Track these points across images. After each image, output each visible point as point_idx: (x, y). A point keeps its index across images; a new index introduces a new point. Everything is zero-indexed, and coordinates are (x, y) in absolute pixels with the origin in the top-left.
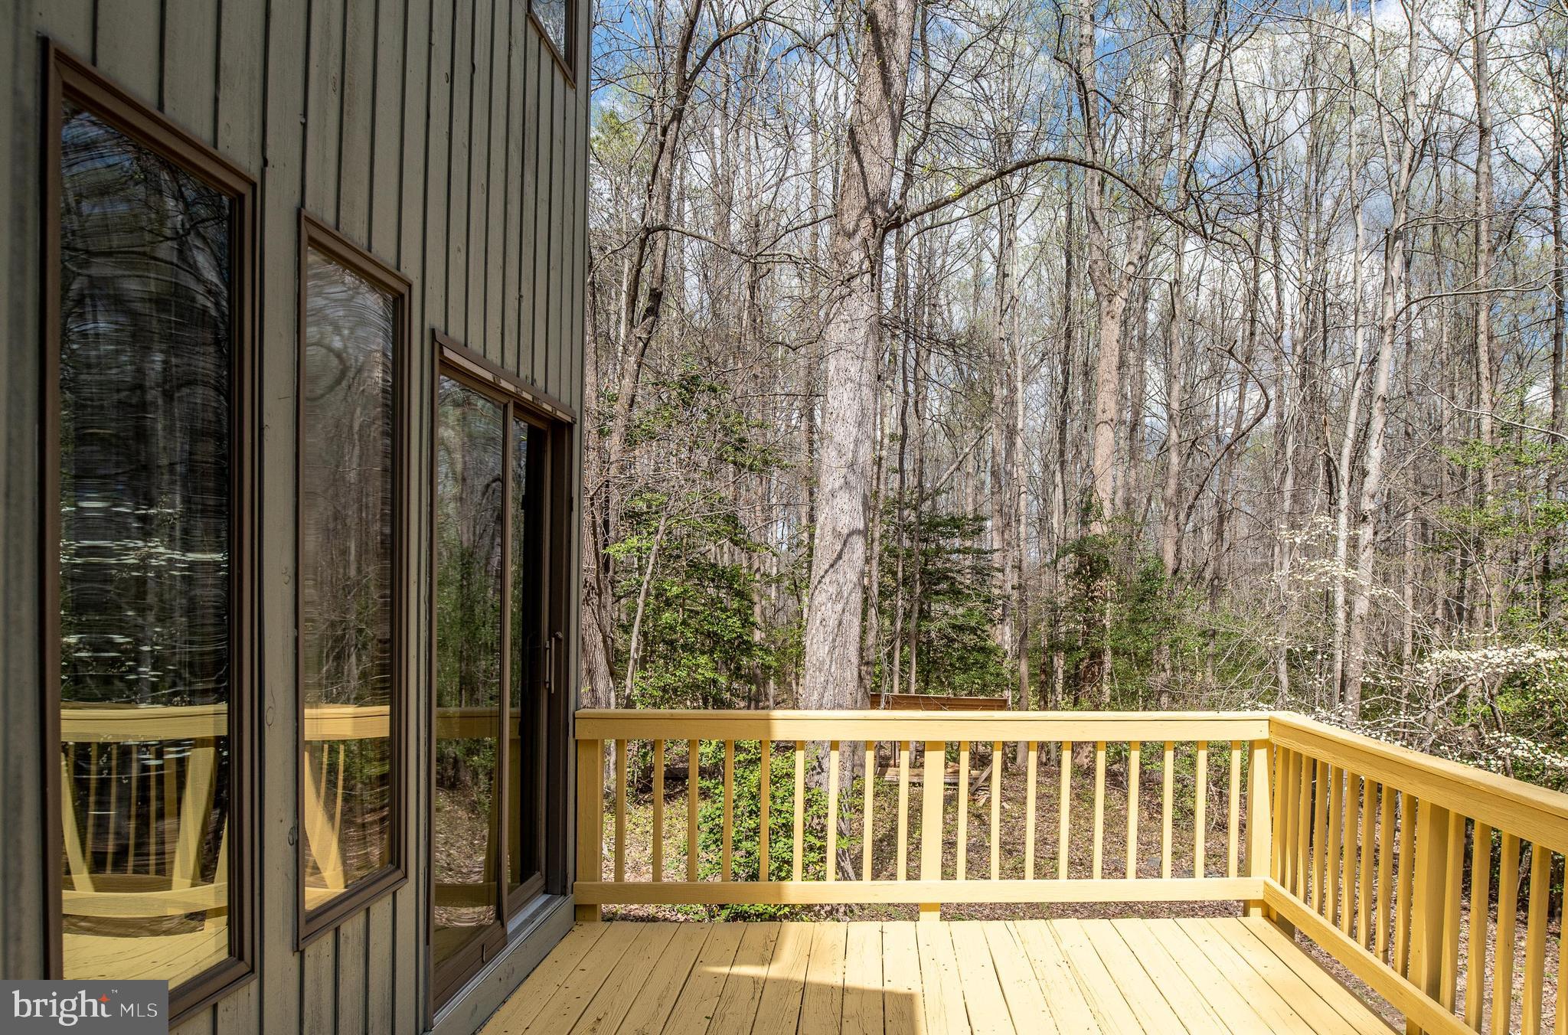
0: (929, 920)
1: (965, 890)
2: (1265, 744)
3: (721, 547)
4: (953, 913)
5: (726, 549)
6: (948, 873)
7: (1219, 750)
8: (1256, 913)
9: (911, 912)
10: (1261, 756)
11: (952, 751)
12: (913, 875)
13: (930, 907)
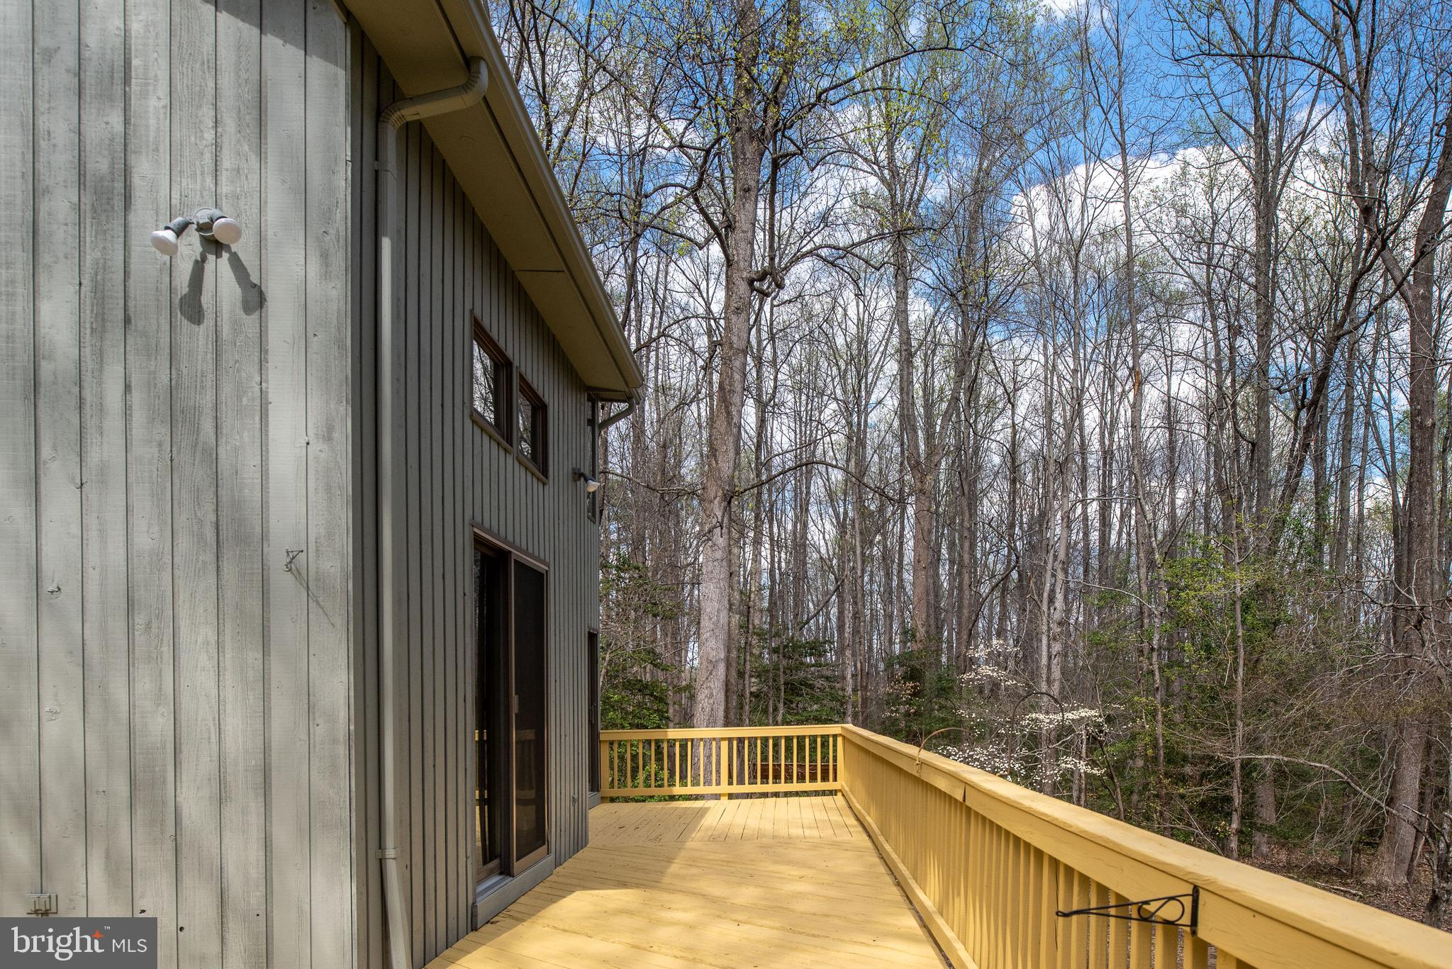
0: (724, 800)
1: (736, 789)
2: (840, 735)
3: (645, 668)
4: (731, 796)
5: (648, 670)
6: (730, 783)
7: (825, 738)
8: (839, 794)
9: (717, 797)
10: (840, 740)
11: (730, 740)
12: (718, 783)
13: (724, 795)
